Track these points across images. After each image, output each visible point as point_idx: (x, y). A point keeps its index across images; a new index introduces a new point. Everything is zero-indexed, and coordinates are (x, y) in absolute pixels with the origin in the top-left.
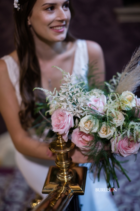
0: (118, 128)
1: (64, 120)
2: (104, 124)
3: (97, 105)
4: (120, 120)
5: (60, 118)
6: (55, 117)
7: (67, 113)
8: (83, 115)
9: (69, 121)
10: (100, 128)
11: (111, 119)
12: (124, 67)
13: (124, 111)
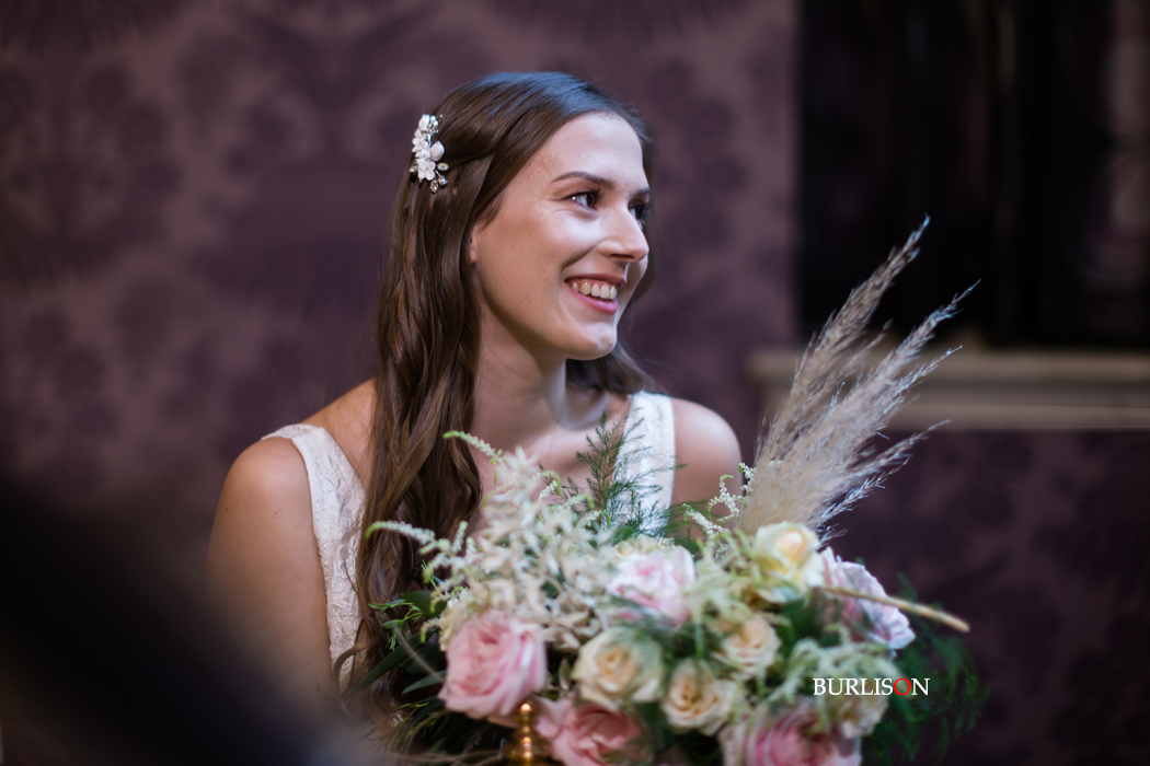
0: (751, 685)
1: (497, 656)
2: (686, 669)
3: (651, 586)
4: (756, 647)
5: (484, 649)
6: (465, 647)
7: (518, 628)
8: (587, 631)
9: (523, 663)
10: (667, 682)
11: (713, 644)
12: (764, 422)
13: (775, 609)
